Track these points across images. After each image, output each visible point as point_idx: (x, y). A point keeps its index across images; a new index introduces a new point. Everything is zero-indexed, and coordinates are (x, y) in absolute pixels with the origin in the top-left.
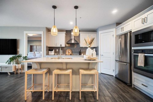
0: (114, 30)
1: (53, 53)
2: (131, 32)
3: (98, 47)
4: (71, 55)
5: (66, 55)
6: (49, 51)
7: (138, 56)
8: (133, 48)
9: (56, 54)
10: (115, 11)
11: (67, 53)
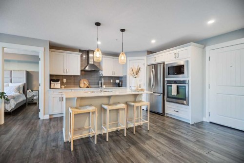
0: (145, 58)
1: (58, 85)
2: (164, 63)
3: (126, 77)
4: (88, 87)
5: (80, 87)
6: (52, 82)
7: (171, 86)
8: (166, 79)
9: (63, 86)
10: (153, 41)
11: (82, 85)
